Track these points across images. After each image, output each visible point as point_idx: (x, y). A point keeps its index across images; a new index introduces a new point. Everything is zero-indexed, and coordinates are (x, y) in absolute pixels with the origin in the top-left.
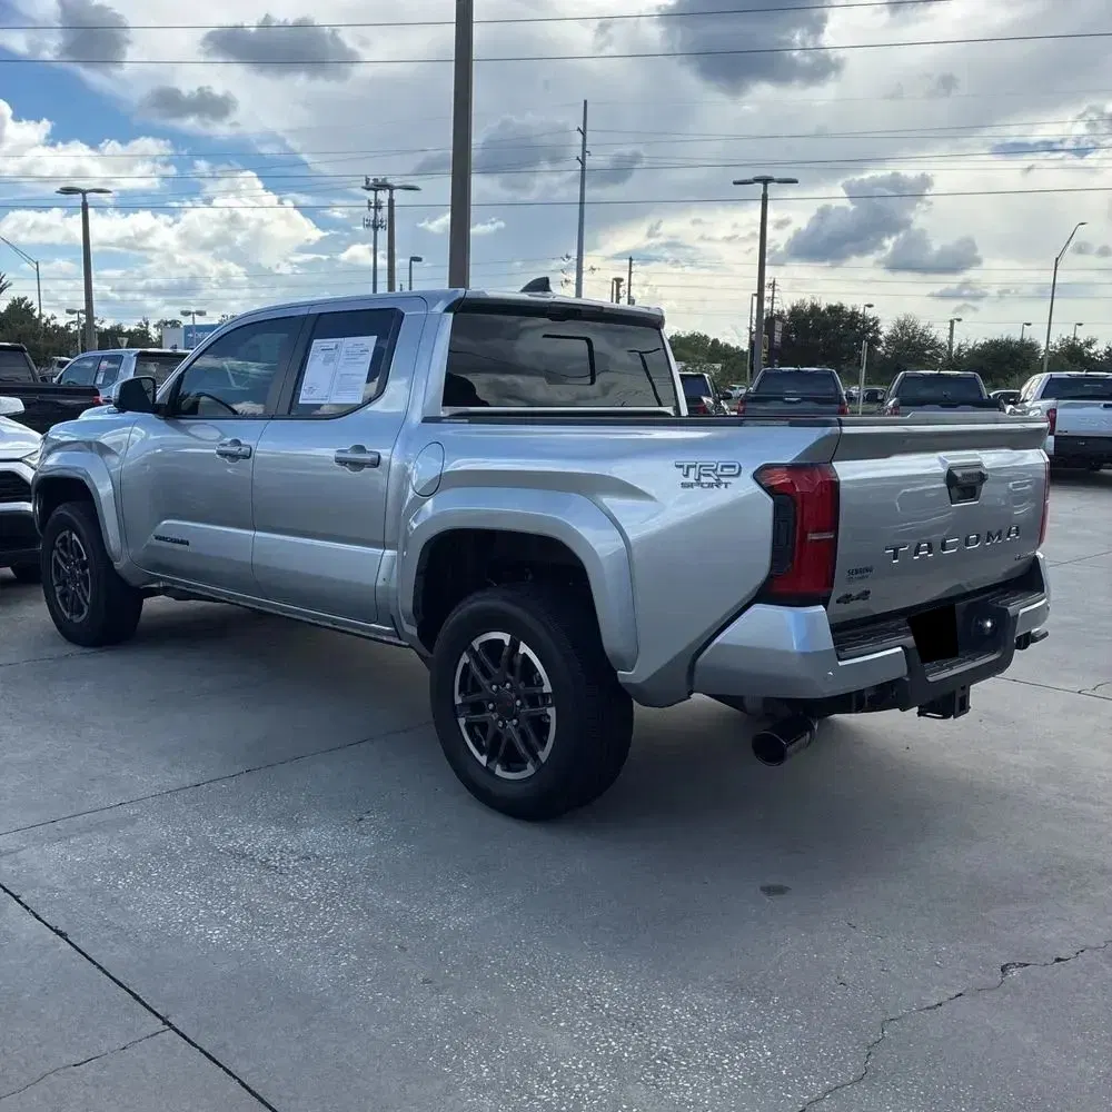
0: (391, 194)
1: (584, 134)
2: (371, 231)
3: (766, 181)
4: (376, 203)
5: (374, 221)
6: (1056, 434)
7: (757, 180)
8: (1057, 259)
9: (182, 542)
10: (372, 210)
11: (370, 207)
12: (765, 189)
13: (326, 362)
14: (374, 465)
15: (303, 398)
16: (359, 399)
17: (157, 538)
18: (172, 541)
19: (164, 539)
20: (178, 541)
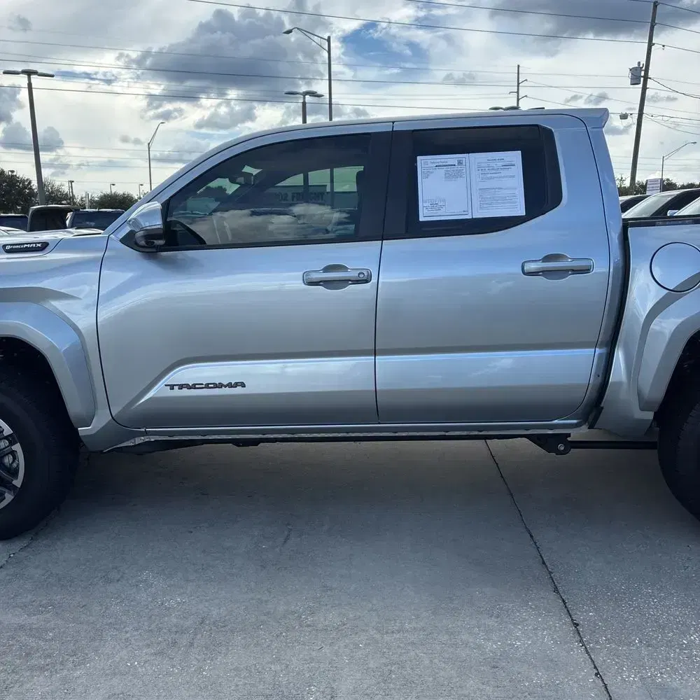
7: (24, 72)
8: (149, 144)
9: (236, 385)
12: (29, 79)
13: (450, 177)
14: (586, 270)
15: (426, 214)
16: (521, 211)
17: (172, 387)
18: (207, 386)
19: (189, 387)
20: (220, 386)
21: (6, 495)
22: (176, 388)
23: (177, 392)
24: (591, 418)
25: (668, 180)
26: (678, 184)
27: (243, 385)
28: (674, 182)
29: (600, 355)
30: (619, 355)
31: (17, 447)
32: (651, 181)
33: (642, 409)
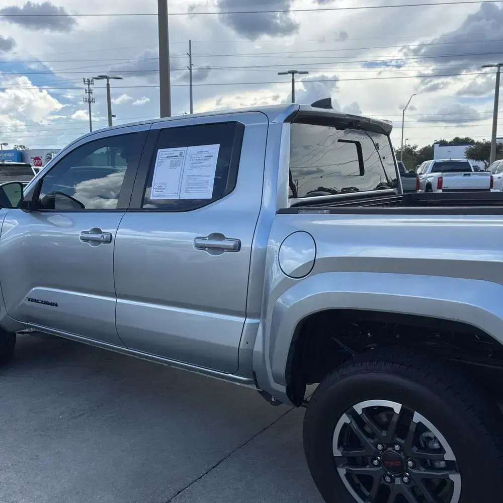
0: (108, 81)
1: (190, 56)
2: (88, 104)
3: (293, 73)
4: (89, 90)
5: (89, 99)
6: (443, 188)
7: (289, 72)
9: (52, 304)
10: (88, 94)
11: (86, 92)
12: (293, 76)
13: (173, 165)
15: (154, 195)
17: (29, 299)
18: (43, 302)
19: (36, 301)
20: (48, 303)
22: (31, 301)
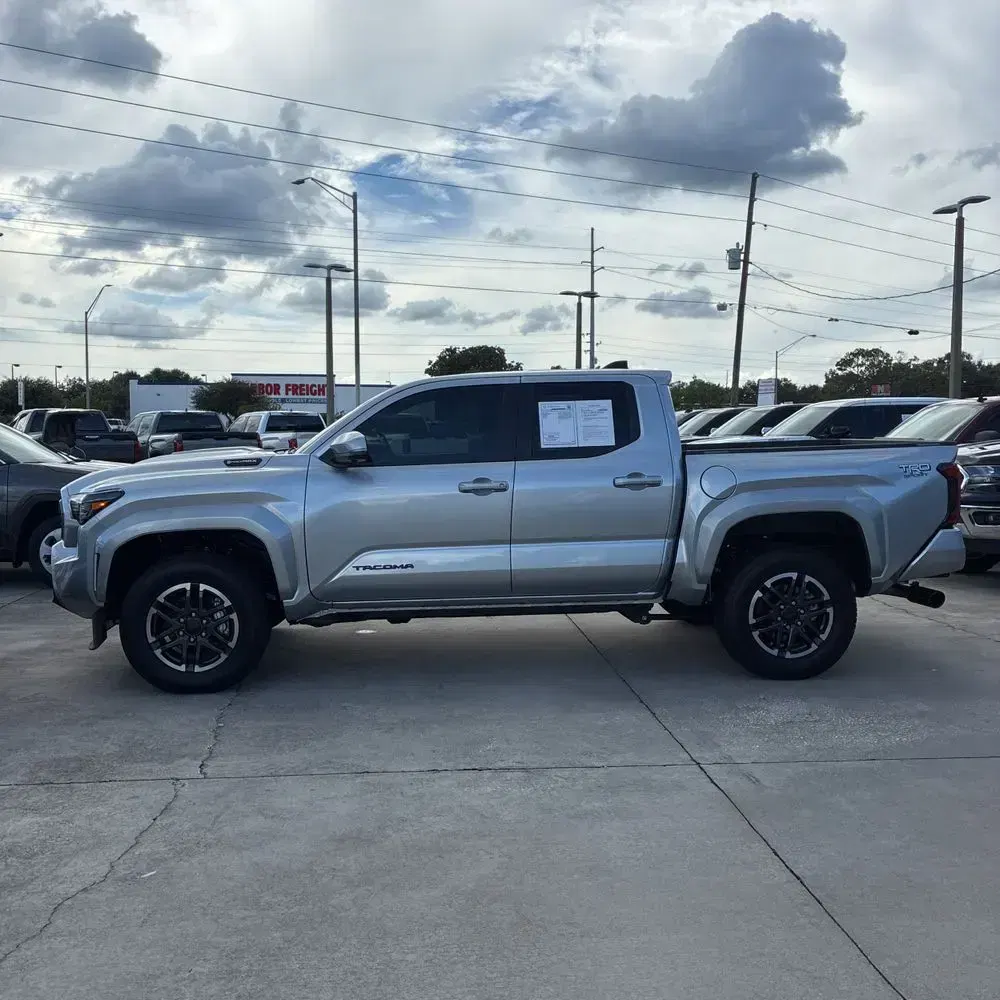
8: (86, 313)
9: (407, 566)
13: (561, 417)
14: (657, 484)
15: (545, 444)
16: (612, 442)
17: (358, 568)
18: (385, 567)
19: (370, 568)
20: (395, 567)
21: (222, 655)
22: (361, 569)
23: (361, 572)
24: (664, 591)
25: (785, 380)
26: (798, 386)
27: (412, 566)
28: (793, 382)
29: (669, 544)
30: (682, 543)
31: (234, 616)
32: (764, 381)
33: (699, 582)
